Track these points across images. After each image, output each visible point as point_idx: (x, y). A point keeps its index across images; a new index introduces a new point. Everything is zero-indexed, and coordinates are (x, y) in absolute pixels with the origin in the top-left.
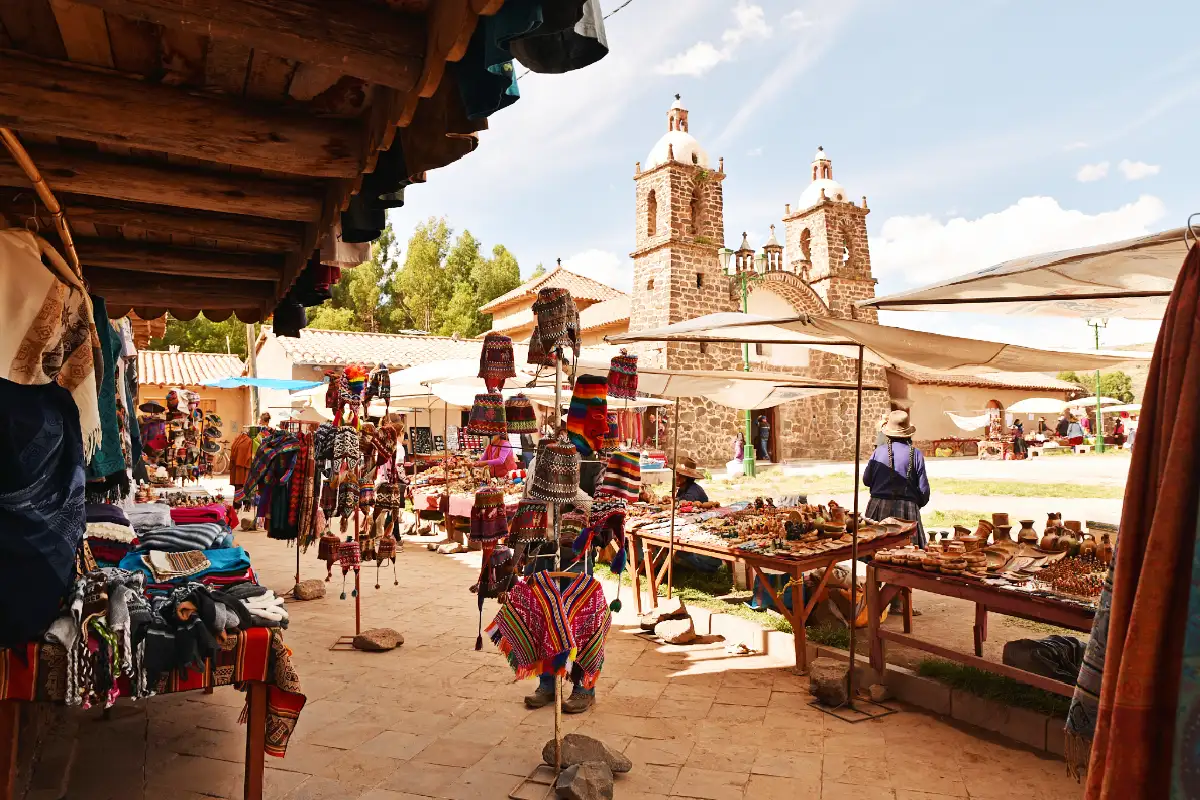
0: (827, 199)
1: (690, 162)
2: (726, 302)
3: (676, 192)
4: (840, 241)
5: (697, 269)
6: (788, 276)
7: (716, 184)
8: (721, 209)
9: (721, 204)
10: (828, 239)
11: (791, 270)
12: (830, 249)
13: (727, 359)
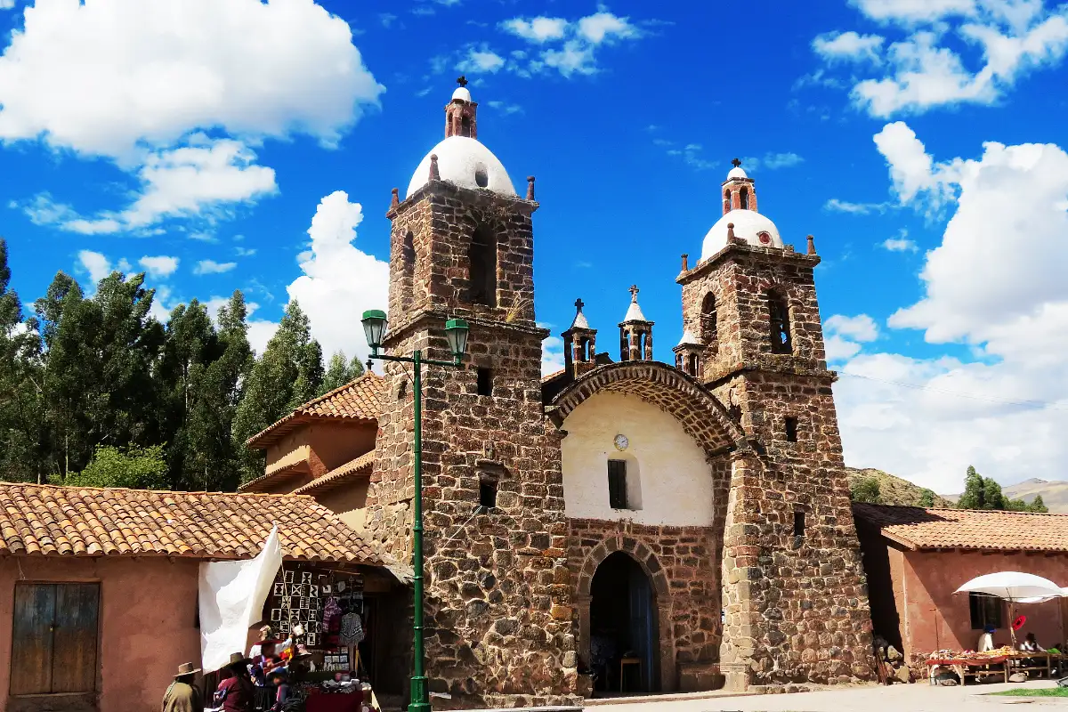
0: (741, 242)
1: (472, 186)
2: (535, 417)
3: (444, 233)
4: (762, 310)
5: (477, 360)
6: (661, 373)
7: (521, 219)
8: (529, 261)
9: (530, 252)
10: (740, 308)
11: (671, 362)
12: (744, 325)
13: (536, 517)
